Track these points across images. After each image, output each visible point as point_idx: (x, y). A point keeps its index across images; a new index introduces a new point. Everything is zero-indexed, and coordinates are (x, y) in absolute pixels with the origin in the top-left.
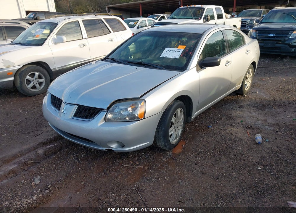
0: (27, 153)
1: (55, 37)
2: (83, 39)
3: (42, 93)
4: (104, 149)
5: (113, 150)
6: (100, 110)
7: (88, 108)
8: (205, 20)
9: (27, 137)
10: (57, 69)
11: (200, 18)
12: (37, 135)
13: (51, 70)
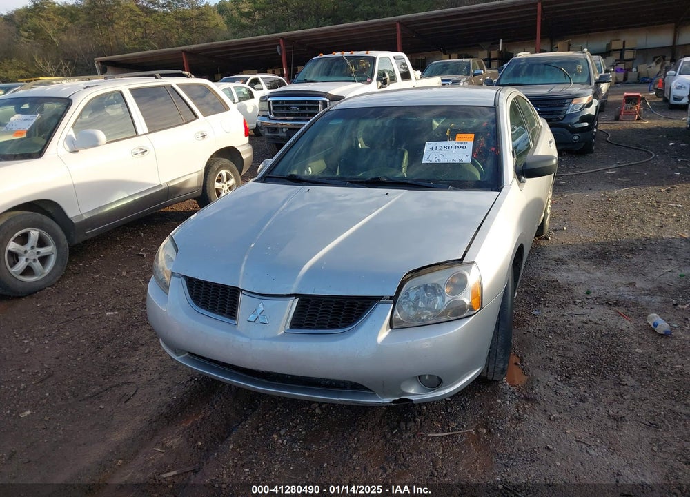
0: (137, 453)
1: (72, 133)
2: (137, 135)
3: (50, 284)
4: (388, 400)
5: (412, 400)
6: (370, 302)
7: (332, 301)
8: (380, 84)
9: (102, 407)
10: (86, 217)
11: (369, 80)
12: (127, 397)
13: (70, 220)
